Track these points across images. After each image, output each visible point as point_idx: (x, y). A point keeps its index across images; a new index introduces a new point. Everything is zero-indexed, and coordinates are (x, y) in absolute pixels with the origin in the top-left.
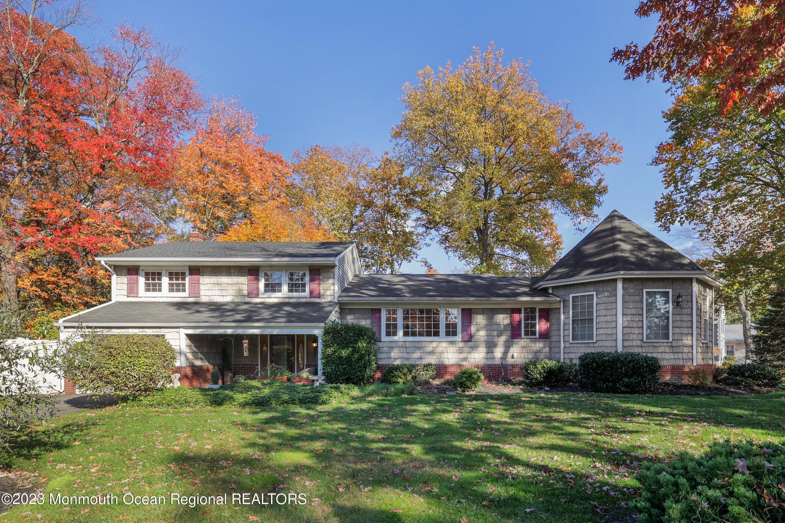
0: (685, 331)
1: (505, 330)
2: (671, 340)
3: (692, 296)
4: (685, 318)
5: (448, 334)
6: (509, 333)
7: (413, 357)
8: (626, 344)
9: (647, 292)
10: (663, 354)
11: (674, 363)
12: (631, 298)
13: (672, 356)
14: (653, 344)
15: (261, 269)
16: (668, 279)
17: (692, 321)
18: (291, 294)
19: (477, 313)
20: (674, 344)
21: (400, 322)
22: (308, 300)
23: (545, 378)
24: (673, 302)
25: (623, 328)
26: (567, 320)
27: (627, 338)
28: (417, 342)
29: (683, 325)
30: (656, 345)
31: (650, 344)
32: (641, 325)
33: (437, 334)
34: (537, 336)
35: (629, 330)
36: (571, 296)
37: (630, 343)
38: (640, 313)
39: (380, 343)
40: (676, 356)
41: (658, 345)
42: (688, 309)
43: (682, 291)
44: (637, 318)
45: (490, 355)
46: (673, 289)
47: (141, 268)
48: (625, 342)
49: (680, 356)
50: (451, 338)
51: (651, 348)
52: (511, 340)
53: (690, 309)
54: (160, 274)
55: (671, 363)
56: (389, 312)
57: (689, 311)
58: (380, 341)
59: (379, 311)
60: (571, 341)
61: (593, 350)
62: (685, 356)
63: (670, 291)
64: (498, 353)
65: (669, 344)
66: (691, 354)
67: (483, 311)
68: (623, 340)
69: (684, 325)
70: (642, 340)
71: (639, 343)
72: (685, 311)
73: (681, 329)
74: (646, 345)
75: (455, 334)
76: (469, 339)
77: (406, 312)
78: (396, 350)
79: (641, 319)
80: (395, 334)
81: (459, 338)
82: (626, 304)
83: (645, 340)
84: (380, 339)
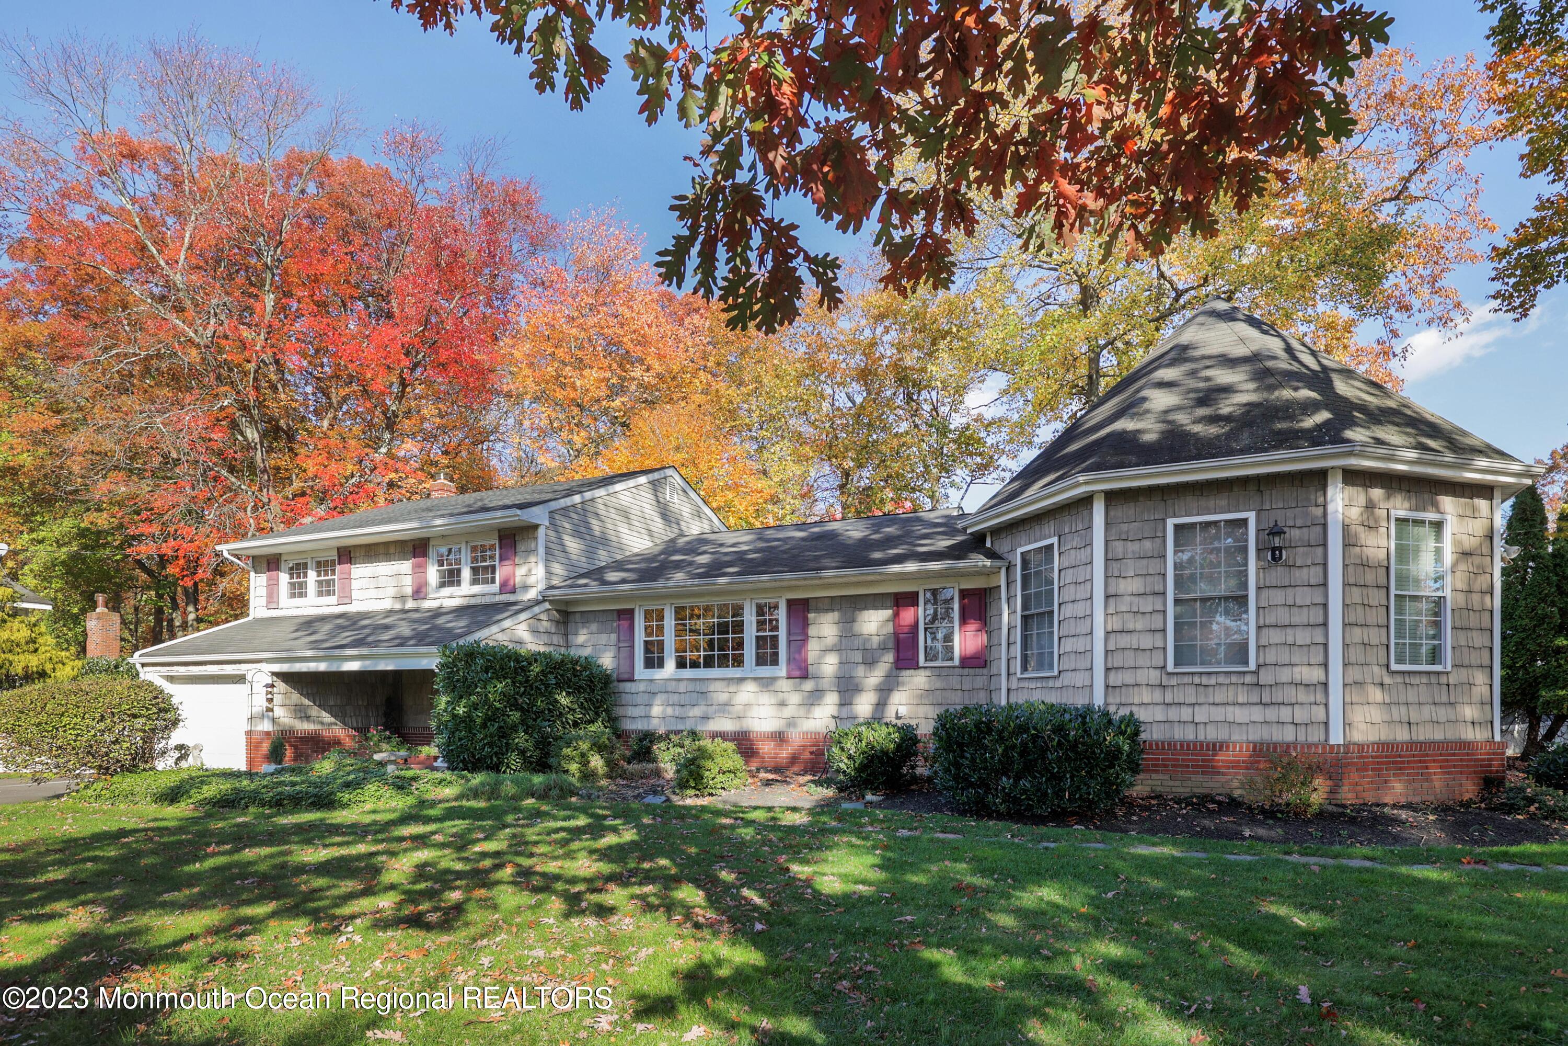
0: (1302, 637)
1: (883, 648)
2: (1252, 666)
3: (1325, 526)
4: (1304, 596)
5: (761, 661)
6: (889, 657)
7: (691, 714)
8: (1116, 679)
9: (1177, 527)
10: (1230, 709)
11: (1266, 737)
12: (1133, 547)
13: (1257, 714)
14: (1197, 680)
15: (431, 543)
16: (1244, 482)
17: (1325, 606)
18: (477, 589)
19: (818, 610)
20: (1266, 677)
21: (669, 639)
22: (498, 599)
23: (861, 769)
24: (1259, 550)
25: (1108, 633)
26: (1012, 616)
27: (1117, 661)
28: (700, 680)
29: (1296, 620)
30: (1205, 680)
31: (1187, 680)
32: (1160, 626)
33: (738, 661)
34: (957, 662)
35: (1124, 641)
36: (1020, 550)
37: (1129, 678)
38: (1159, 588)
39: (633, 684)
40: (1271, 714)
41: (1213, 681)
42: (1313, 570)
43: (1290, 513)
44: (1147, 605)
45: (845, 712)
46: (1259, 512)
47: (284, 558)
48: (1112, 675)
49: (1285, 713)
50: (766, 671)
51: (1191, 690)
52: (895, 672)
53: (1319, 569)
54: (305, 566)
55: (1255, 735)
56: (648, 615)
57: (1314, 575)
58: (632, 680)
59: (631, 612)
60: (1019, 675)
61: (1053, 698)
62: (1301, 715)
63: (1251, 516)
64: (864, 706)
65: (1248, 679)
66: (1322, 709)
67: (832, 604)
68: (1108, 670)
69: (1300, 617)
70: (1164, 667)
71: (1154, 676)
72: (1301, 575)
73: (1289, 631)
74: (1174, 681)
75: (775, 662)
76: (802, 672)
77: (679, 613)
78: (659, 700)
79: (1159, 607)
80: (661, 664)
81: (782, 670)
82: (1115, 565)
83: (1170, 667)
84: (633, 674)
